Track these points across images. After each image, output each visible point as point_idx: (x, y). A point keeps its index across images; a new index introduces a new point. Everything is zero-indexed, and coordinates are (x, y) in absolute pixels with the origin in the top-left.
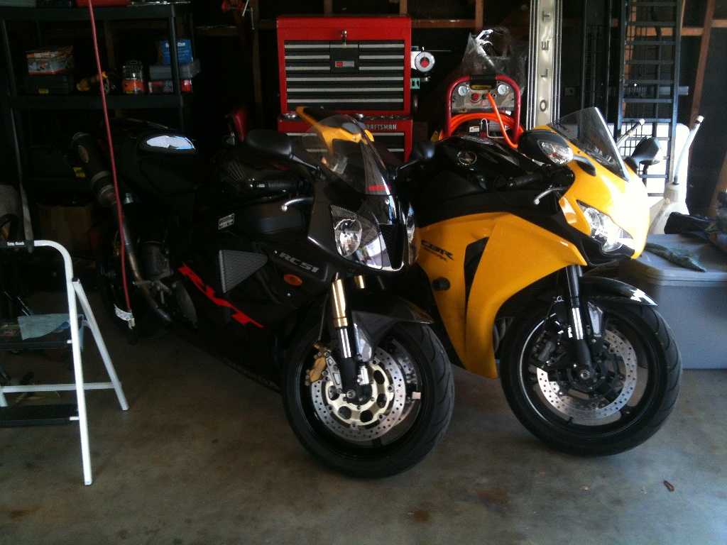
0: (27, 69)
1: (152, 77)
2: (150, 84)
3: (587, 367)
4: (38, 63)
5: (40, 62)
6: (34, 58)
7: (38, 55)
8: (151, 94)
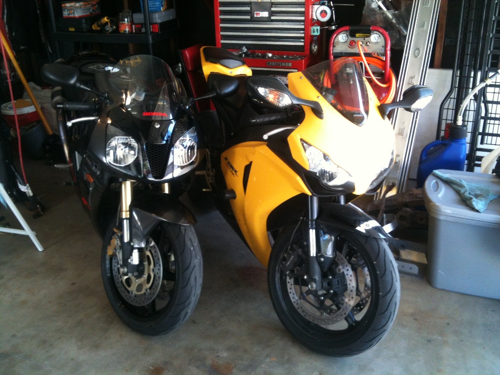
0: (62, 13)
1: (135, 21)
2: (133, 26)
3: (315, 281)
4: (68, 10)
5: (69, 9)
6: (66, 7)
7: (68, 5)
8: (134, 33)
